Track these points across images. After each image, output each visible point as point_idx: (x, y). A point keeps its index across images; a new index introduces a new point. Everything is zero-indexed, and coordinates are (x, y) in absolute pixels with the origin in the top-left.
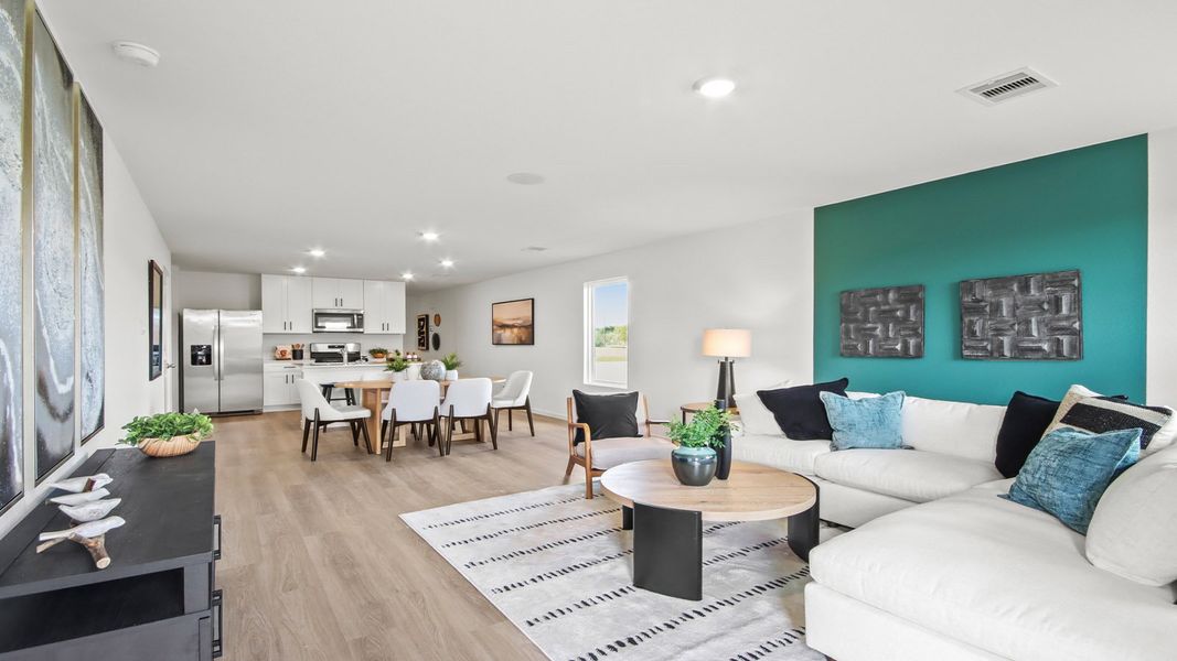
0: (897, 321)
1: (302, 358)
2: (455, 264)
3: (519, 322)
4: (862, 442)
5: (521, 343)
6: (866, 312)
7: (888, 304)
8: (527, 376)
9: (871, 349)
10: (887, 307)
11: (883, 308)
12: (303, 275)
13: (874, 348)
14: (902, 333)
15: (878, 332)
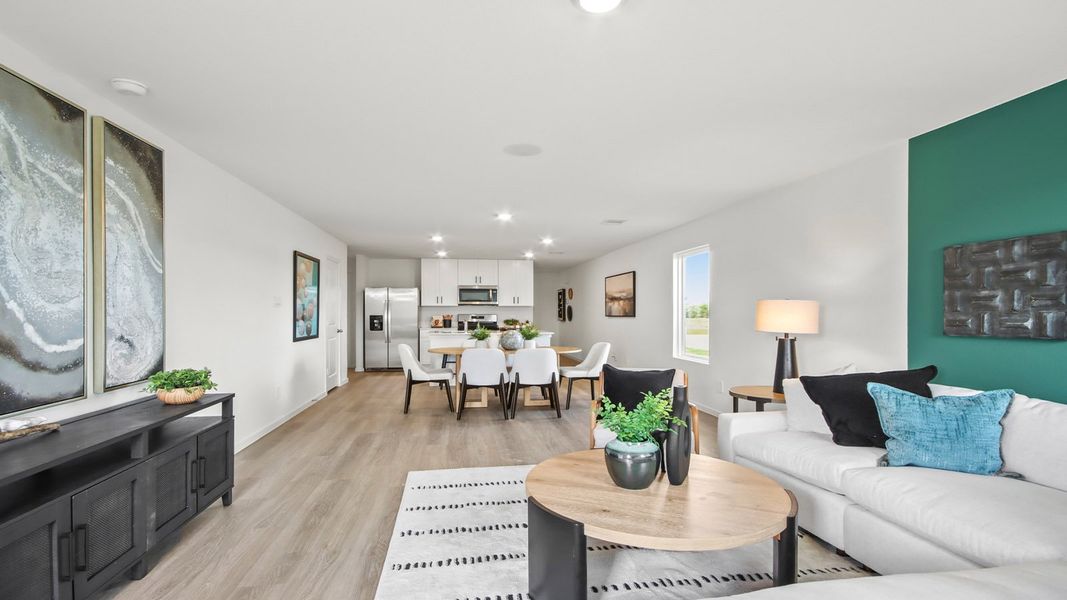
0: (1026, 286)
1: (450, 326)
2: (554, 242)
3: (624, 294)
4: (926, 458)
5: (626, 315)
6: (980, 275)
7: (1013, 261)
8: (604, 347)
9: (986, 325)
10: (1011, 267)
11: (1004, 267)
12: (444, 258)
13: (991, 324)
14: (1035, 303)
15: (997, 302)
